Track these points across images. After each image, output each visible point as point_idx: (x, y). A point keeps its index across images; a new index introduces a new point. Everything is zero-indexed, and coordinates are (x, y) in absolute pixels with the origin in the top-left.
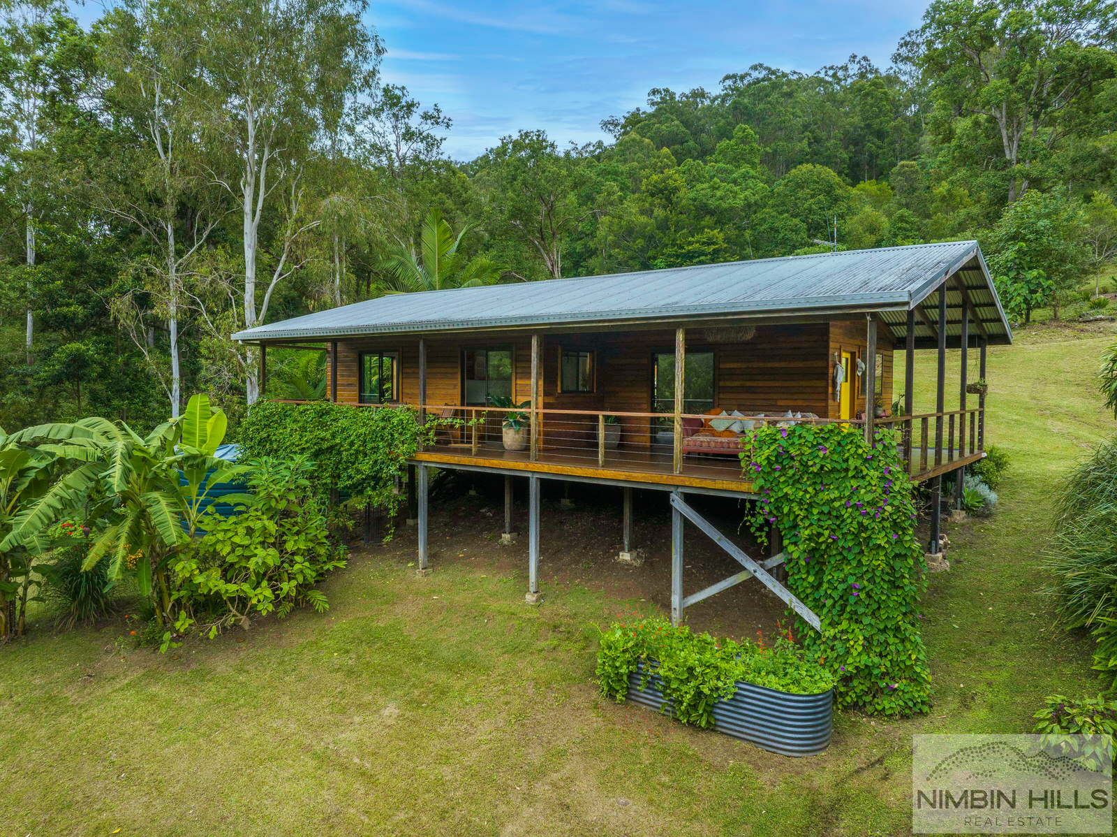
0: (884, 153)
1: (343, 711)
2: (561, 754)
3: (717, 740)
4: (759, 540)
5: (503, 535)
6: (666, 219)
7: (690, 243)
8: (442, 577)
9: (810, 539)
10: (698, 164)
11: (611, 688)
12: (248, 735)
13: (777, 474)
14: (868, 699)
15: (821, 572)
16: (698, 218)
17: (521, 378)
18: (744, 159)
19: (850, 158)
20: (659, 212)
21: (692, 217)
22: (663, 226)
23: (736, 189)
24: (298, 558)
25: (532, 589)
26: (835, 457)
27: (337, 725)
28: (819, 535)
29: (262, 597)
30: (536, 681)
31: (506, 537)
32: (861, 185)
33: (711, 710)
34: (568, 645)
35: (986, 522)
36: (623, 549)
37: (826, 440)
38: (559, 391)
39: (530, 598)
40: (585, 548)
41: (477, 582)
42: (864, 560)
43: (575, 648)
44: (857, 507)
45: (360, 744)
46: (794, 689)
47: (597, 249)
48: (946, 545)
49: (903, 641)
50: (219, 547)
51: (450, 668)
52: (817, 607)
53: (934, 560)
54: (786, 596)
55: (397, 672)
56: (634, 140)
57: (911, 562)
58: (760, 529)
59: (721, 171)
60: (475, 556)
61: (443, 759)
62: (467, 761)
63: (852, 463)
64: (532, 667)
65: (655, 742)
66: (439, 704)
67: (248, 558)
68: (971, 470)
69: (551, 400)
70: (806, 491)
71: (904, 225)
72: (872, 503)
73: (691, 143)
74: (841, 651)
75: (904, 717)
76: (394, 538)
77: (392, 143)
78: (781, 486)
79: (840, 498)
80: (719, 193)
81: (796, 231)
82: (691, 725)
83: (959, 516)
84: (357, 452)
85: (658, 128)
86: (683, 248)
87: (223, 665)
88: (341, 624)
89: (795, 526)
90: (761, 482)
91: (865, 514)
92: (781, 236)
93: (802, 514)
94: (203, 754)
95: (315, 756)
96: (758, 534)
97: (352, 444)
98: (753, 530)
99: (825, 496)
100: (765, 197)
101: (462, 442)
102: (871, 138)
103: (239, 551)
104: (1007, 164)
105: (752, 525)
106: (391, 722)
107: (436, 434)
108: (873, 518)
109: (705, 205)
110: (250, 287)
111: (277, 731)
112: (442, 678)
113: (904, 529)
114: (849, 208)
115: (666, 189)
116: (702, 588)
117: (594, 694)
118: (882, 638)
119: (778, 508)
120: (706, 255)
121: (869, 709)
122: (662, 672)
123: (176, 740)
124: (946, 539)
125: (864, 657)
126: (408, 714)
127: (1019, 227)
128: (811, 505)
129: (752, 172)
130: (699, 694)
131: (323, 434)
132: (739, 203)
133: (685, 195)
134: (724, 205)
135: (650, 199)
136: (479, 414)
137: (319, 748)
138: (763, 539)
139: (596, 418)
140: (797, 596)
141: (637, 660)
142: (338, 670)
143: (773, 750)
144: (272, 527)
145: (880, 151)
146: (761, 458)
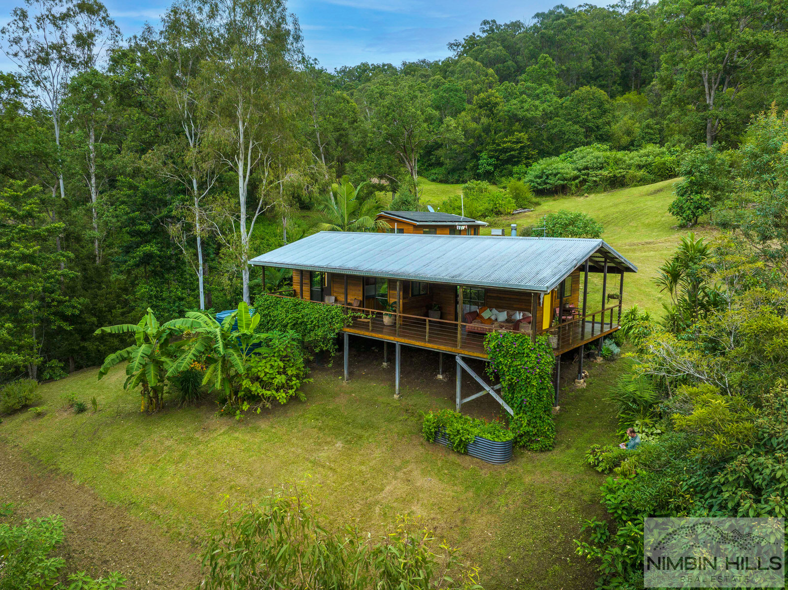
0: (646, 69)
1: (319, 444)
2: (408, 462)
3: (468, 458)
4: (490, 379)
6: (489, 125)
7: (505, 142)
8: (356, 385)
9: (509, 380)
10: (512, 85)
11: (428, 437)
12: (282, 454)
13: (498, 353)
14: (528, 444)
15: (513, 393)
16: (511, 124)
17: (392, 290)
18: (545, 79)
19: (622, 72)
20: (484, 120)
21: (506, 123)
22: (487, 130)
23: (537, 103)
24: (294, 378)
25: (397, 393)
26: (520, 348)
27: (318, 450)
28: (512, 379)
29: (282, 396)
30: (398, 433)
31: (385, 364)
32: (627, 95)
33: (466, 446)
34: (412, 418)
35: (612, 363)
36: (439, 374)
37: (516, 340)
38: (410, 296)
39: (396, 396)
40: (422, 371)
41: (371, 387)
42: (529, 390)
43: (414, 419)
44: (526, 369)
45: (329, 457)
46: (496, 440)
47: (442, 144)
48: (586, 376)
49: (543, 422)
50: (259, 373)
51: (362, 427)
52: (512, 407)
53: (579, 383)
54: (501, 402)
55: (340, 429)
56: (469, 63)
57: (547, 391)
58: (491, 374)
59: (528, 88)
60: (371, 374)
61: (362, 463)
62: (371, 464)
63: (526, 351)
64: (396, 428)
65: (444, 458)
66: (359, 442)
67: (273, 378)
68: (609, 336)
69: (406, 301)
70: (508, 361)
71: (650, 131)
72: (532, 368)
73: (510, 63)
74: (519, 425)
75: (541, 451)
78: (499, 358)
79: (521, 365)
80: (526, 106)
81: (576, 133)
82: (458, 452)
83: (600, 360)
84: (315, 325)
85: (487, 52)
86: (500, 145)
87: (264, 425)
89: (504, 374)
90: (491, 355)
91: (529, 372)
92: (566, 137)
93: (506, 370)
94: (265, 461)
95: (311, 462)
96: (490, 376)
97: (312, 322)
98: (488, 374)
99: (515, 363)
100: (557, 108)
102: (637, 57)
103: (268, 376)
104: (706, 107)
106: (339, 449)
107: (352, 320)
108: (532, 374)
109: (516, 115)
110: (243, 217)
111: (293, 452)
112: (359, 432)
113: (545, 379)
114: (614, 117)
115: (490, 103)
116: (469, 396)
117: (422, 439)
118: (534, 421)
119: (498, 367)
120: (515, 150)
121: (529, 448)
122: (447, 432)
123: (252, 456)
124: (586, 373)
125: (527, 428)
126: (346, 446)
127: (692, 167)
128: (510, 366)
129: (550, 89)
130: (461, 440)
131: (297, 315)
132: (539, 113)
133: (503, 108)
134: (529, 116)
135: (478, 111)
136: (373, 313)
137: (312, 459)
138: (492, 378)
139: (425, 320)
140: (505, 401)
141: (438, 427)
142: (314, 428)
143: (488, 462)
144: (282, 364)
145: (644, 67)
146: (491, 346)
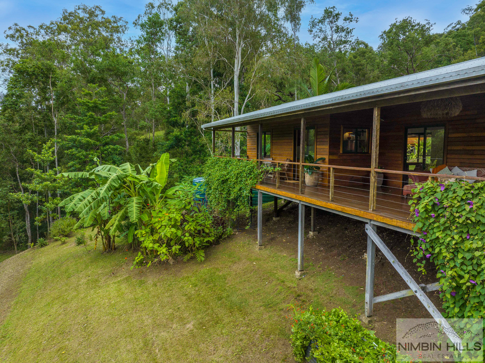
1: (173, 319)
4: (419, 270)
5: (310, 232)
8: (266, 252)
9: (453, 278)
13: (432, 220)
17: (319, 145)
25: (299, 269)
28: (461, 277)
31: (311, 234)
38: (341, 152)
39: (297, 274)
40: (349, 247)
41: (280, 258)
51: (231, 308)
54: (437, 317)
55: (206, 304)
58: (420, 261)
60: (290, 242)
64: (269, 320)
66: (210, 329)
69: (334, 157)
70: (453, 238)
76: (251, 227)
77: (329, 34)
78: (435, 230)
88: (205, 270)
89: (443, 265)
90: (420, 225)
93: (449, 256)
96: (418, 264)
98: (415, 261)
99: (469, 244)
101: (294, 180)
105: (415, 257)
110: (236, 105)
119: (432, 248)
126: (195, 330)
128: (457, 250)
138: (422, 269)
142: (186, 295)
146: (421, 208)
